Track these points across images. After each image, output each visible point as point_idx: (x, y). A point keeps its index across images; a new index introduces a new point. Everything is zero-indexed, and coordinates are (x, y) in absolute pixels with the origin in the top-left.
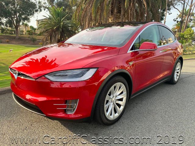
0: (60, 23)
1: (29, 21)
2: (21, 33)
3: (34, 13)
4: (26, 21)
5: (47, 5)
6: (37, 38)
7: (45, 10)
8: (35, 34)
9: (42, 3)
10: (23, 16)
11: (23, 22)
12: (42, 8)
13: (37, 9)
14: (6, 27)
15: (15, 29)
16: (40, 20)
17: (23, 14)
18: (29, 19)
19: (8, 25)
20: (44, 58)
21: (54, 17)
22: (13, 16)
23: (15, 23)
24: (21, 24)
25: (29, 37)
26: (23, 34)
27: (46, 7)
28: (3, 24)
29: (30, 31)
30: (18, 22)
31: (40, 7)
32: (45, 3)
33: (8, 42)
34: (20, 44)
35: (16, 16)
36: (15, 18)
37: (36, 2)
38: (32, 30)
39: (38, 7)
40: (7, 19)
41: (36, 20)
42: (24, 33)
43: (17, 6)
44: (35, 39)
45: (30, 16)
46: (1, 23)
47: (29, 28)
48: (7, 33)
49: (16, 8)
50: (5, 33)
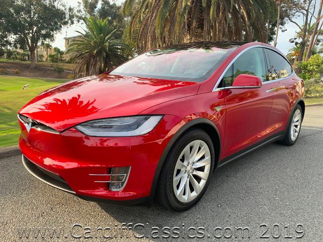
1: (53, 40)
2: (39, 59)
3: (61, 26)
4: (47, 40)
5: (84, 13)
6: (65, 67)
7: (78, 21)
8: (62, 61)
9: (75, 11)
10: (43, 32)
11: (42, 41)
12: (75, 19)
13: (66, 20)
14: (14, 49)
15: (29, 53)
16: (70, 38)
17: (43, 28)
18: (53, 36)
19: (19, 46)
20: (76, 98)
21: (94, 34)
22: (27, 32)
23: (30, 42)
24: (39, 44)
25: (52, 66)
26: (42, 61)
27: (81, 18)
28: (10, 44)
29: (54, 56)
30: (35, 40)
31: (71, 17)
32: (79, 11)
33: (17, 74)
34: (37, 76)
35: (31, 32)
36: (31, 35)
37: (65, 9)
38: (57, 54)
39: (67, 16)
40: (18, 36)
41: (65, 38)
42: (44, 59)
43: (34, 15)
44: (62, 69)
45: (55, 32)
46: (7, 41)
47: (53, 51)
48: (17, 58)
49: (32, 19)
50: (13, 58)
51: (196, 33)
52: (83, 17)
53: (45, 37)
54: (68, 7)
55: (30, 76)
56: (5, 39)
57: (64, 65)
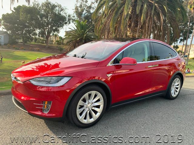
0: (84, 34)
1: (58, 32)
2: (51, 43)
3: (63, 25)
4: (56, 32)
5: (76, 18)
6: (64, 48)
7: (73, 22)
8: (63, 44)
9: (71, 17)
10: (54, 28)
11: (53, 33)
12: (71, 21)
13: (66, 21)
14: (38, 37)
15: (46, 39)
16: (68, 31)
17: (54, 26)
18: (59, 30)
19: (41, 35)
21: (79, 30)
22: (45, 28)
23: (46, 33)
24: (51, 34)
25: (57, 47)
26: (52, 44)
28: (36, 34)
29: (59, 41)
30: (49, 33)
31: (69, 20)
32: (74, 17)
33: (38, 51)
34: (49, 52)
35: (47, 28)
36: (47, 30)
37: (66, 16)
38: (61, 40)
39: (67, 20)
40: (40, 30)
41: (65, 31)
42: (54, 43)
43: (50, 19)
44: (62, 48)
45: (60, 28)
47: (59, 38)
48: (39, 42)
49: (48, 21)
50: (38, 42)
51: (135, 29)
52: (76, 20)
53: (55, 31)
54: (68, 14)
55: (45, 52)
56: (34, 32)
57: (63, 46)
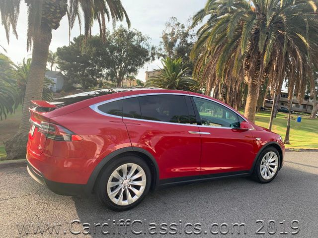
0: (176, 79)
1: (136, 74)
3: (144, 63)
4: (132, 73)
5: (164, 52)
7: (159, 58)
9: (157, 50)
10: (129, 67)
11: (128, 75)
12: (156, 56)
13: (149, 57)
14: (105, 81)
16: (151, 72)
17: (129, 64)
18: (136, 71)
19: (109, 78)
21: (168, 72)
22: (117, 67)
23: (118, 75)
24: (125, 76)
27: (161, 55)
28: (103, 76)
30: (122, 74)
31: (153, 54)
32: (160, 49)
35: (120, 67)
36: (119, 69)
37: (149, 48)
39: (150, 54)
40: (109, 70)
41: (146, 72)
43: (124, 53)
45: (138, 67)
46: (101, 74)
47: (135, 82)
49: (121, 56)
53: (130, 71)
54: (151, 46)
56: (100, 73)
